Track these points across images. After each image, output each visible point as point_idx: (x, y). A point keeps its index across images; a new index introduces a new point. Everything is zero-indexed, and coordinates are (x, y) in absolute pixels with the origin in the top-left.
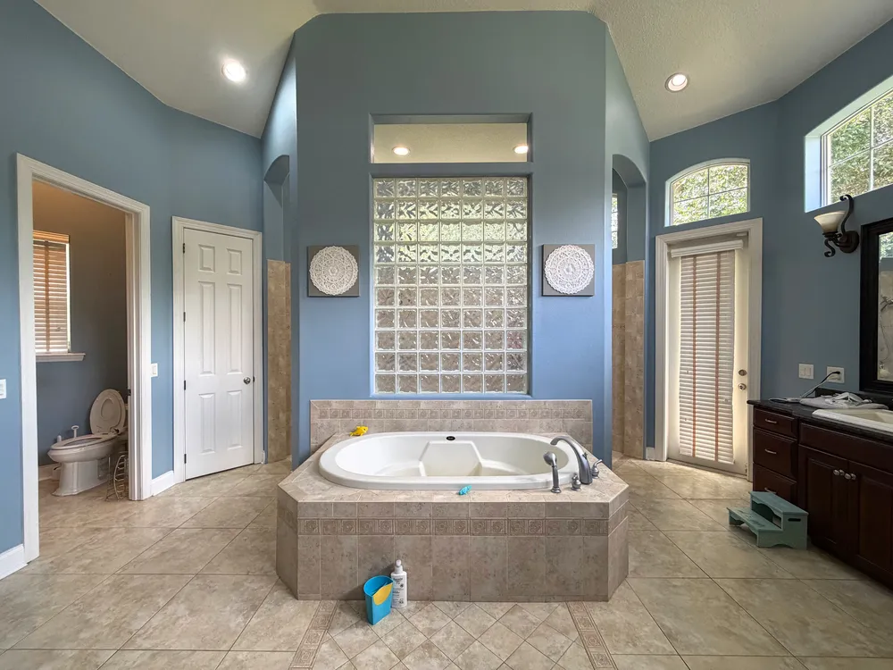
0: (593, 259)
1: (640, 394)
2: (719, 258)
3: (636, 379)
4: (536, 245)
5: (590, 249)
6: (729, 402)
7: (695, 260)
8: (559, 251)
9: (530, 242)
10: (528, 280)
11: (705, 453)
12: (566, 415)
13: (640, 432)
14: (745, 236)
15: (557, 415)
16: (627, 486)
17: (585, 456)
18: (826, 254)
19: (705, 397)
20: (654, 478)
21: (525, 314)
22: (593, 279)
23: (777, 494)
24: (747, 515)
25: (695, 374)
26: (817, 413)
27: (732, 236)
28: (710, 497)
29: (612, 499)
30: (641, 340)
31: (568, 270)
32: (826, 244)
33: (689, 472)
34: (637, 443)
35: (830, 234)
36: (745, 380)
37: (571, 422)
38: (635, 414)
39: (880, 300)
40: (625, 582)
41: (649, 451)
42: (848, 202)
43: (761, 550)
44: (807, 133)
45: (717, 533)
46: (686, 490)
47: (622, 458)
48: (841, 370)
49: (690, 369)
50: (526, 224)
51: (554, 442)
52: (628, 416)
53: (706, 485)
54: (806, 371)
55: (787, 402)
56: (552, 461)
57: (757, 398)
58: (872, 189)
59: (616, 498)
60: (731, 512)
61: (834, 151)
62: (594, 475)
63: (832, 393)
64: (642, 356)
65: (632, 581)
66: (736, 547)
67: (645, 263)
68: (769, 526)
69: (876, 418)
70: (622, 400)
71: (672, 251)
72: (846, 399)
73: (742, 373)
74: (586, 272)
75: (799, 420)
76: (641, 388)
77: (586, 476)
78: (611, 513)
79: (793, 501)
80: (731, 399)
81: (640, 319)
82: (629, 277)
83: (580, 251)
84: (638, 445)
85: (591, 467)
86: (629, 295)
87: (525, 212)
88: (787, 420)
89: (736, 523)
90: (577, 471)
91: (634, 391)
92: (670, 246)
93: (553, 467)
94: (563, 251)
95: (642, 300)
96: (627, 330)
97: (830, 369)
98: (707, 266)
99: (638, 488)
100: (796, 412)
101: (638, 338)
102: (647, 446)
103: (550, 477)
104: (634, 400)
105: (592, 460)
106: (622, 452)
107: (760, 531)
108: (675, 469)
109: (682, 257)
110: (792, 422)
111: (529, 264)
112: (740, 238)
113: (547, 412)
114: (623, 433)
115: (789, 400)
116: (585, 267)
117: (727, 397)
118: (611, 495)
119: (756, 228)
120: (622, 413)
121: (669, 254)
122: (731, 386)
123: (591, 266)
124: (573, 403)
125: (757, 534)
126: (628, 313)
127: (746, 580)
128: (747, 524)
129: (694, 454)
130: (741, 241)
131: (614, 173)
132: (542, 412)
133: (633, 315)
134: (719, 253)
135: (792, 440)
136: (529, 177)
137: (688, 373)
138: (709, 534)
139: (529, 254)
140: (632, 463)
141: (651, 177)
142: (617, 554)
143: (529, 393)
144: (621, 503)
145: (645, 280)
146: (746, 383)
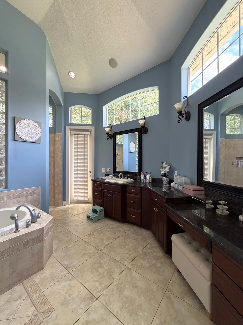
0: (41, 128)
1: (61, 182)
2: (84, 136)
3: (59, 177)
4: (10, 116)
5: (39, 124)
6: (87, 181)
7: (78, 136)
8: (24, 121)
9: (6, 113)
10: (6, 132)
11: (81, 199)
12: (28, 195)
13: (61, 196)
14: (90, 131)
15: (23, 196)
16: (53, 217)
17: (34, 210)
18: (107, 139)
19: (81, 180)
20: (65, 212)
21: (4, 149)
22: (41, 137)
23: (98, 205)
24: (91, 214)
25: (78, 173)
26: (106, 180)
27: (87, 130)
28: (82, 212)
29: (45, 225)
30: (61, 163)
31: (28, 131)
32: (107, 136)
33: (77, 206)
34: (60, 200)
35: (108, 134)
36: (91, 174)
37: (30, 198)
38: (59, 190)
39: (116, 153)
40: (52, 257)
41: (64, 202)
42: (111, 127)
43: (94, 223)
44: (103, 106)
45: (83, 223)
46: (75, 212)
47: (54, 208)
48: (110, 169)
49: (77, 172)
50: (4, 104)
51: (18, 208)
52: (57, 191)
53: (81, 209)
54: (104, 170)
55: (100, 179)
56: (15, 218)
57: (94, 179)
58: (115, 124)
59: (47, 224)
60: (87, 215)
61: (108, 114)
62: (38, 217)
63: (108, 175)
64: (61, 168)
65: (54, 254)
66: (88, 225)
67: (62, 134)
68: (96, 215)
69: (116, 180)
70: (54, 185)
71: (71, 132)
72: (111, 176)
73: (90, 172)
74: (37, 133)
75: (102, 183)
76: (61, 180)
77: (34, 219)
78: (45, 231)
79: (101, 206)
80: (88, 180)
81: (61, 154)
82: (57, 139)
83: (34, 123)
84: (60, 201)
85: (37, 215)
86: (57, 146)
87: (4, 98)
88: (100, 183)
89: (88, 217)
90: (30, 218)
91: (59, 182)
92: (71, 130)
93: (15, 220)
94: (26, 122)
95: (61, 148)
96: (56, 159)
97: (108, 169)
98: (81, 138)
99: (59, 217)
100: (102, 181)
101: (60, 161)
102: (63, 201)
103: (14, 226)
104: (58, 185)
105: (38, 211)
106: (54, 205)
107: (94, 218)
108: (72, 206)
109: (74, 135)
110: (101, 184)
111: (6, 124)
112: (89, 131)
113: (17, 195)
114: (54, 198)
115: (100, 178)
116: (37, 131)
117: (86, 180)
118: (45, 224)
119: (93, 129)
120: (54, 190)
121: (70, 133)
122: (88, 176)
123: (40, 131)
124: (31, 189)
125: (93, 219)
126: (56, 152)
127: (90, 234)
128: (91, 217)
129: (78, 200)
130: (90, 132)
131: (50, 97)
132: (14, 196)
133: (58, 153)
134: (84, 135)
135: (100, 189)
136: (6, 81)
137: (76, 173)
138: (81, 224)
139: (6, 119)
140: (58, 208)
141: (64, 104)
142: (48, 247)
143: (6, 188)
144: (49, 225)
145: (62, 141)
146: (91, 175)
